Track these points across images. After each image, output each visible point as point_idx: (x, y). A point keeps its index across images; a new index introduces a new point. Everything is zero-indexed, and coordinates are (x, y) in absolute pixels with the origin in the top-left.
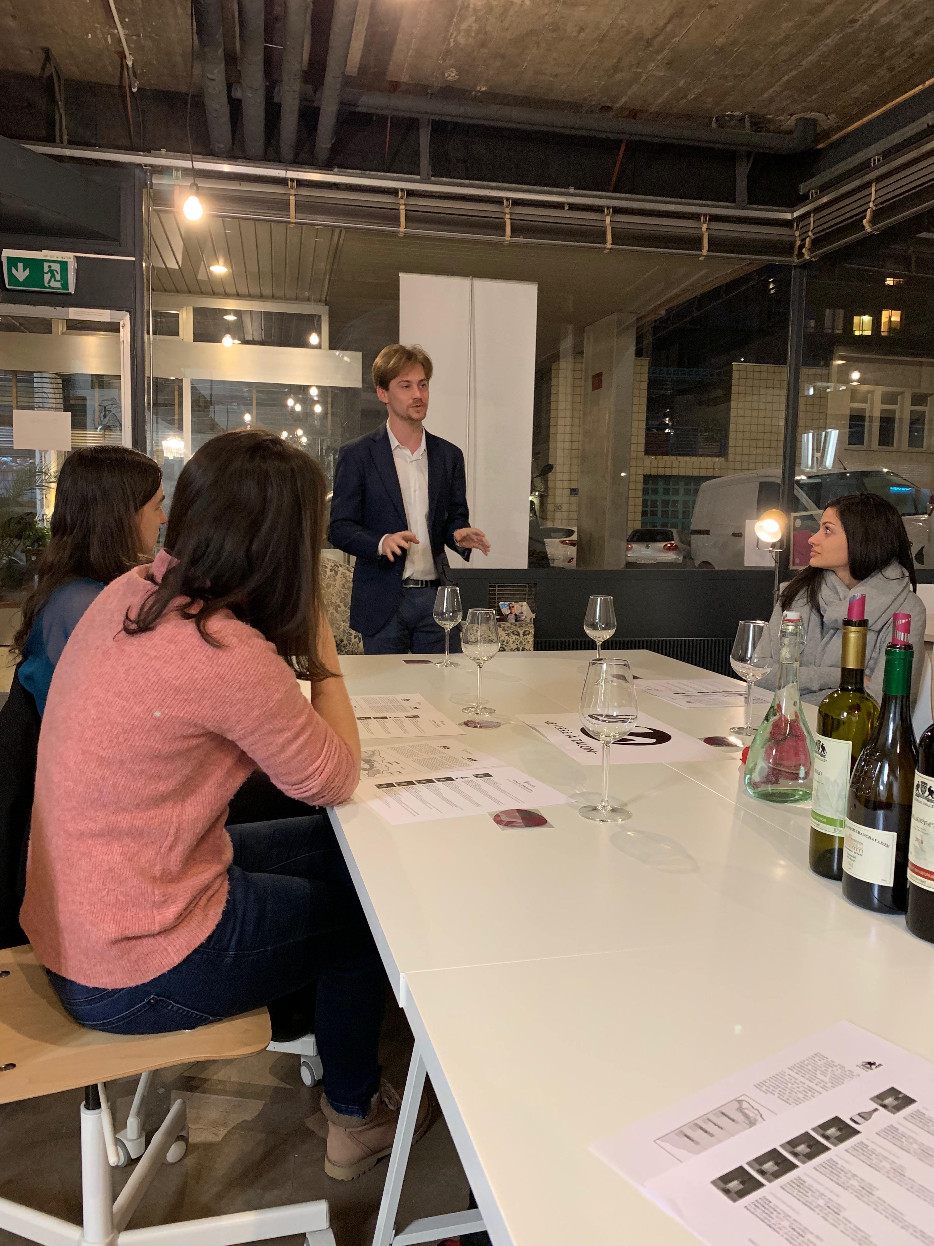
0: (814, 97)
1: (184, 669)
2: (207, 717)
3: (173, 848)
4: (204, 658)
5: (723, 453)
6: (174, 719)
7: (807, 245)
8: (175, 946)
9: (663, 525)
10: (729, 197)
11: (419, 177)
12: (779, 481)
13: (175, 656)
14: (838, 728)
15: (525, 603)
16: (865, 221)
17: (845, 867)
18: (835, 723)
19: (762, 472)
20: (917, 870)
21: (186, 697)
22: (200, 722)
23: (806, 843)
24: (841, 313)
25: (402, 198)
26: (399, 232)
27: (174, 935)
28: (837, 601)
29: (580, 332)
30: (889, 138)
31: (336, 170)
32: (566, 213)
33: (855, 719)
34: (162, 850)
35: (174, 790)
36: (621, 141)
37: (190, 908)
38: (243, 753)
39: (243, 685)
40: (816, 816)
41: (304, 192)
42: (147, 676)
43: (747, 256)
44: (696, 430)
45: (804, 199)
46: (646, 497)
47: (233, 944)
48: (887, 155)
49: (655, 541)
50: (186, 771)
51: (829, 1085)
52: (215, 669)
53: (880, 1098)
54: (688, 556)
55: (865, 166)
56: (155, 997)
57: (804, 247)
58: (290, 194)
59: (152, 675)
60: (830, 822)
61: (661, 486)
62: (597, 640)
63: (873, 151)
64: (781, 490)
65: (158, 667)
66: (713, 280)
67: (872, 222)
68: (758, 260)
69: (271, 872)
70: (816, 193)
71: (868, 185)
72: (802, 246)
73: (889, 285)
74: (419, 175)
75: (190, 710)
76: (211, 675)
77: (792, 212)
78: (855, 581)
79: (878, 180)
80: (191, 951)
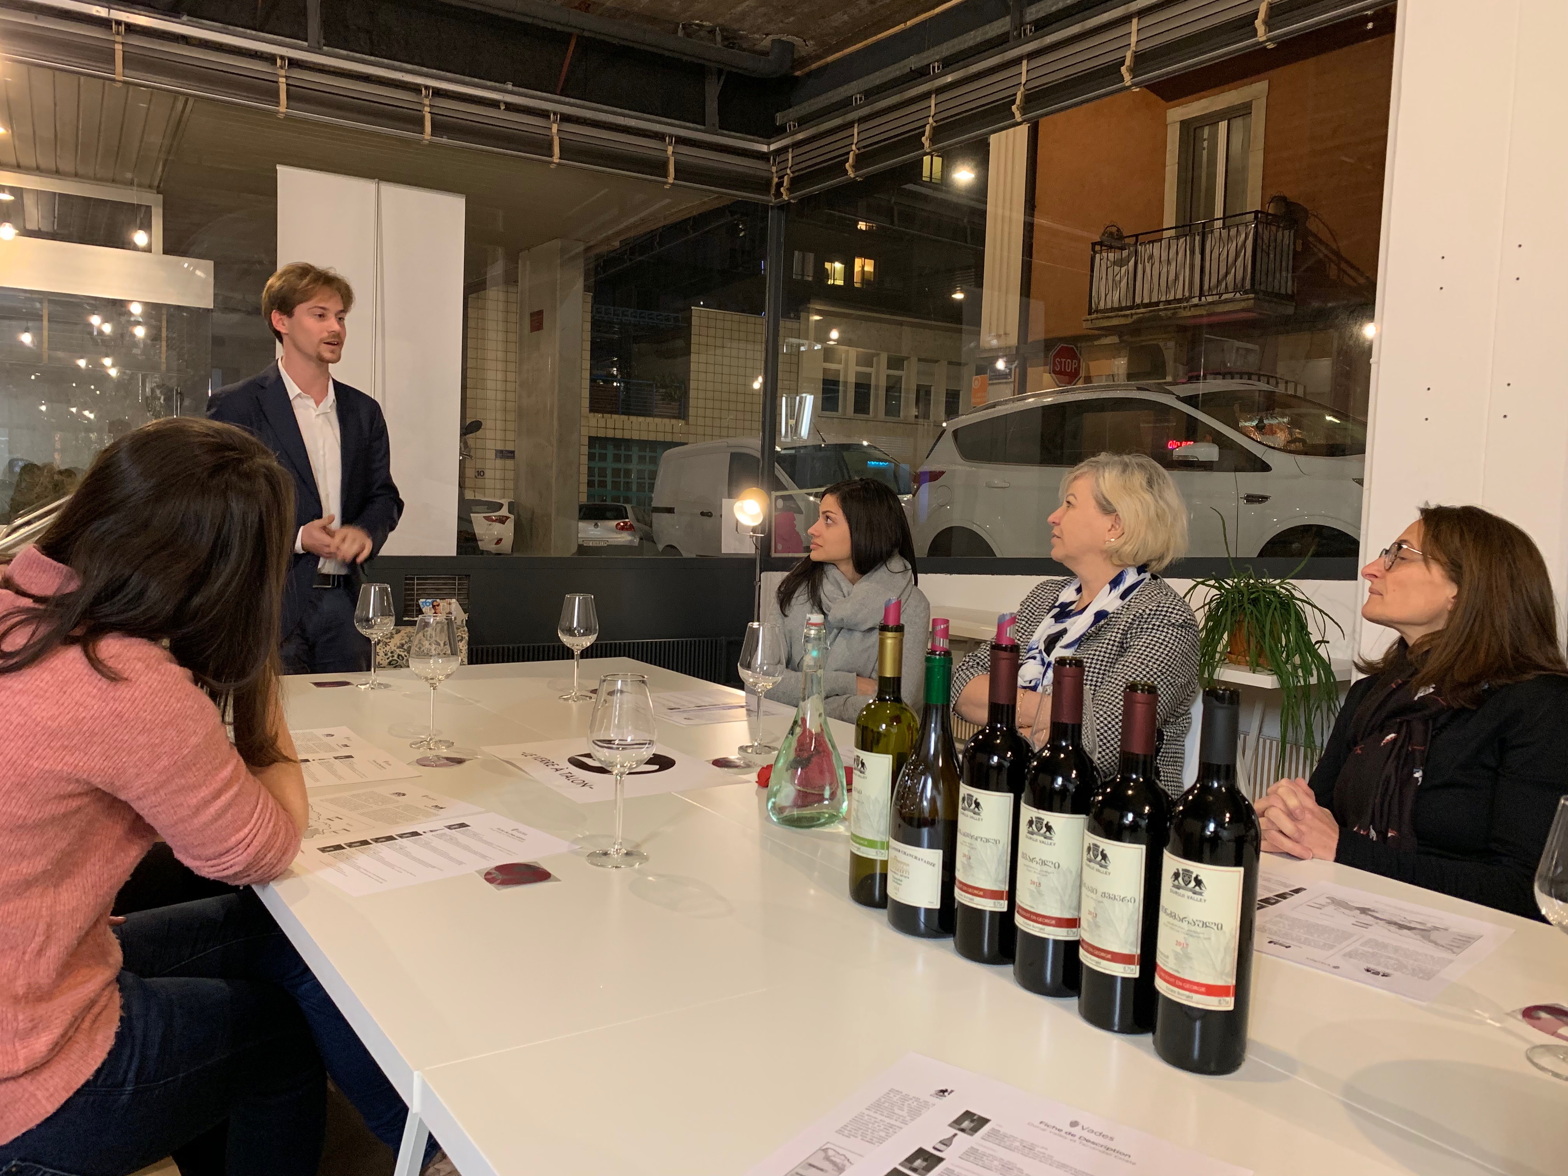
0: (792, 19)
1: (66, 705)
2: (94, 771)
3: (44, 953)
4: (95, 691)
5: (682, 414)
6: (47, 775)
7: (785, 184)
8: (47, 1090)
9: (616, 499)
10: (699, 119)
11: (306, 44)
12: (758, 455)
13: (52, 689)
14: (878, 742)
15: (454, 600)
16: (847, 165)
17: (891, 892)
18: (876, 735)
19: (732, 441)
20: (965, 888)
21: (66, 743)
22: (85, 776)
23: (843, 873)
24: (811, 257)
25: (281, 67)
26: (278, 112)
27: (46, 1074)
28: (841, 597)
29: (512, 258)
30: (871, 77)
31: (185, 18)
32: (501, 114)
33: (894, 730)
34: (27, 958)
35: (44, 872)
36: (570, 35)
37: (70, 1034)
38: (138, 817)
39: (148, 726)
40: (856, 838)
41: (136, 41)
42: (7, 717)
43: (717, 189)
44: (651, 385)
45: (780, 131)
46: (593, 464)
47: (131, 1075)
48: (871, 94)
49: (604, 518)
50: (61, 845)
51: (908, 1118)
52: (111, 705)
53: (957, 1123)
54: (648, 538)
55: (845, 104)
56: (19, 1163)
57: (782, 186)
58: (115, 42)
59: (15, 716)
60: (871, 844)
61: (610, 451)
62: (575, 649)
63: (854, 88)
64: (761, 466)
65: (24, 705)
66: (676, 212)
67: (856, 167)
68: (729, 195)
69: (171, 974)
70: (794, 126)
71: (851, 125)
72: (780, 185)
73: (861, 230)
74: (306, 40)
75: (72, 760)
76: (104, 713)
77: (769, 144)
78: (857, 575)
79: (862, 120)
80: (71, 1093)
